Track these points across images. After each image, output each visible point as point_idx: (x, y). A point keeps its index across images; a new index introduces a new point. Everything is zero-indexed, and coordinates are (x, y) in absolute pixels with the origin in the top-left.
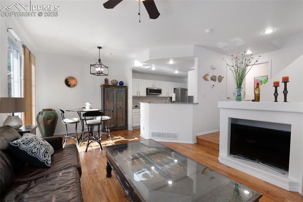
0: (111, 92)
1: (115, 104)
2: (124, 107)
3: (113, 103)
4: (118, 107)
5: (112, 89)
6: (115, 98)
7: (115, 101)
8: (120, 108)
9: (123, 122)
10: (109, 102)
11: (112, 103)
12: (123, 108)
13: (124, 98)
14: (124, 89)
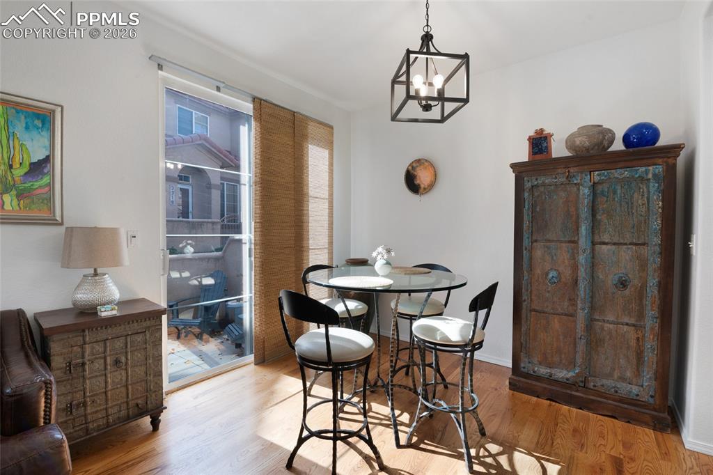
0: (563, 194)
1: (582, 259)
2: (653, 282)
3: (574, 256)
4: (609, 278)
5: (563, 180)
6: (584, 229)
7: (583, 242)
8: (623, 284)
9: (638, 373)
10: (549, 248)
11: (563, 255)
12: (643, 286)
13: (656, 223)
14: (655, 169)
